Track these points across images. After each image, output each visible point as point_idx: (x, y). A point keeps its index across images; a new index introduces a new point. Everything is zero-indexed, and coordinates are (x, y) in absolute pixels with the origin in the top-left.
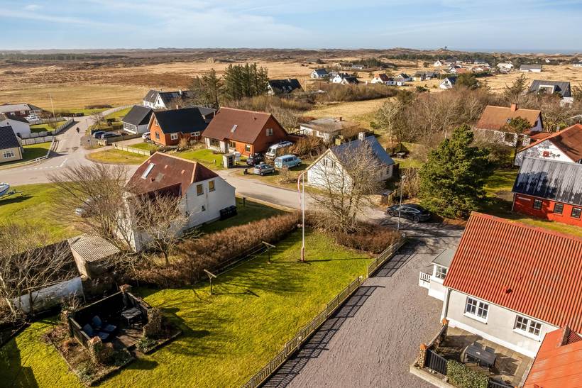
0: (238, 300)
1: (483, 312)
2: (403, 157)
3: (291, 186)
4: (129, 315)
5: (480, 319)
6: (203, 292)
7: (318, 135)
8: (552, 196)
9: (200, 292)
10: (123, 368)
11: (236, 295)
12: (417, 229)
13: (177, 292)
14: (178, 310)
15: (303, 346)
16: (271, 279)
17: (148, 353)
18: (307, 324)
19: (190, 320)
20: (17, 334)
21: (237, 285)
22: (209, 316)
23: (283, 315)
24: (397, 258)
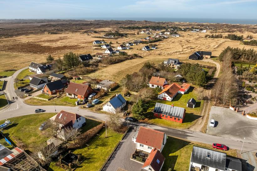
0: (95, 150)
1: (143, 146)
2: (129, 96)
3: (98, 112)
4: (73, 157)
5: (143, 147)
6: (86, 149)
7: (103, 88)
8: (162, 113)
9: (85, 149)
10: (76, 168)
11: (94, 148)
12: (132, 124)
13: (80, 150)
14: (82, 154)
15: (110, 158)
16: (100, 143)
17: (80, 164)
18: (110, 153)
19: (85, 156)
20: (49, 166)
21: (93, 146)
22: (89, 155)
23: (105, 152)
24: (128, 134)
